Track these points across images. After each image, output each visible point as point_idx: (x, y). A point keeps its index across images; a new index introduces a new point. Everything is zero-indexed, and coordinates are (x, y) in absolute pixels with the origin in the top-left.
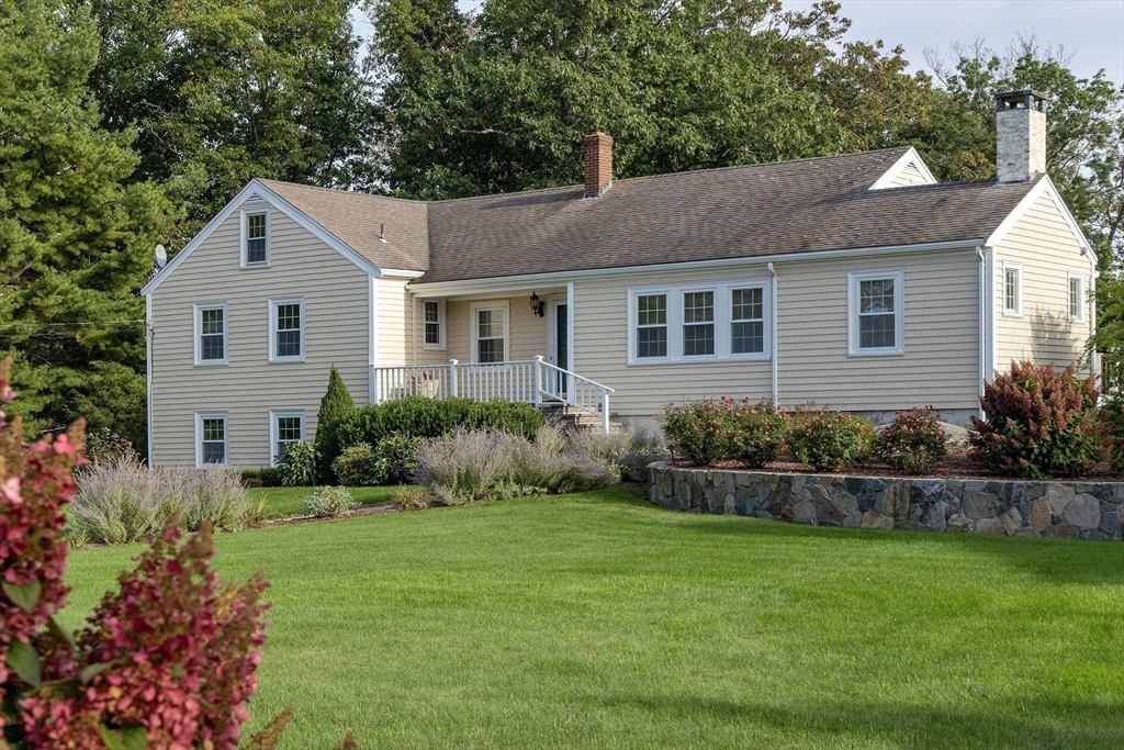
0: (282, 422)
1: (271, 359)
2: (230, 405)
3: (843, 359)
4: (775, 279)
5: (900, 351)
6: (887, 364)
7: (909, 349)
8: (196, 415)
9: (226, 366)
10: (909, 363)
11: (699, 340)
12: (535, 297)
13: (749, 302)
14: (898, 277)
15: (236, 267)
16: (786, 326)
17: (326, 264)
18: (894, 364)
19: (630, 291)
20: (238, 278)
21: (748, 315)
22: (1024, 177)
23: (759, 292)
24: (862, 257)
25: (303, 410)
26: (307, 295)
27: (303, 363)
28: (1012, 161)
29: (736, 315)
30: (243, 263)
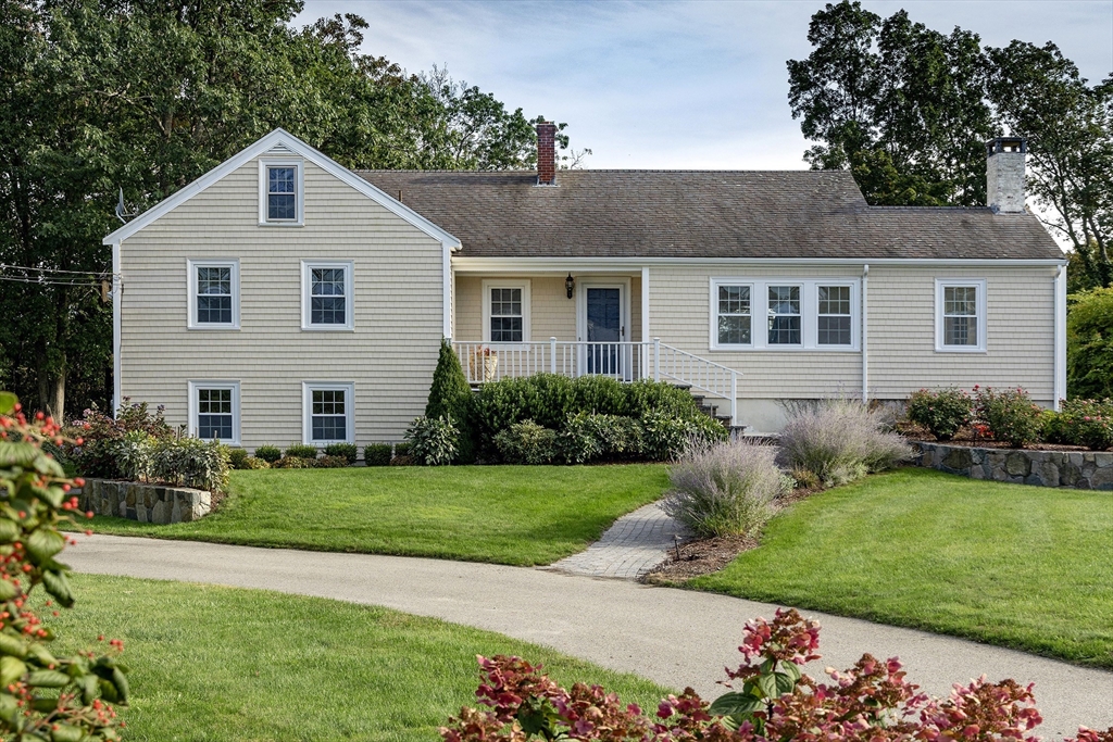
0: (317, 396)
1: (304, 326)
2: (243, 374)
3: (930, 354)
4: (866, 280)
5: (982, 349)
6: (970, 360)
7: (990, 348)
8: (190, 383)
9: (238, 331)
10: (991, 360)
11: (784, 331)
12: (570, 279)
13: (835, 299)
14: (981, 285)
15: (254, 222)
16: (875, 323)
17: (383, 228)
18: (978, 360)
19: (711, 281)
20: (256, 235)
21: (835, 310)
22: (1021, 209)
23: (846, 291)
24: (949, 267)
25: (351, 383)
26: (356, 260)
27: (353, 332)
28: (1011, 195)
29: (823, 309)
30: (262, 220)
